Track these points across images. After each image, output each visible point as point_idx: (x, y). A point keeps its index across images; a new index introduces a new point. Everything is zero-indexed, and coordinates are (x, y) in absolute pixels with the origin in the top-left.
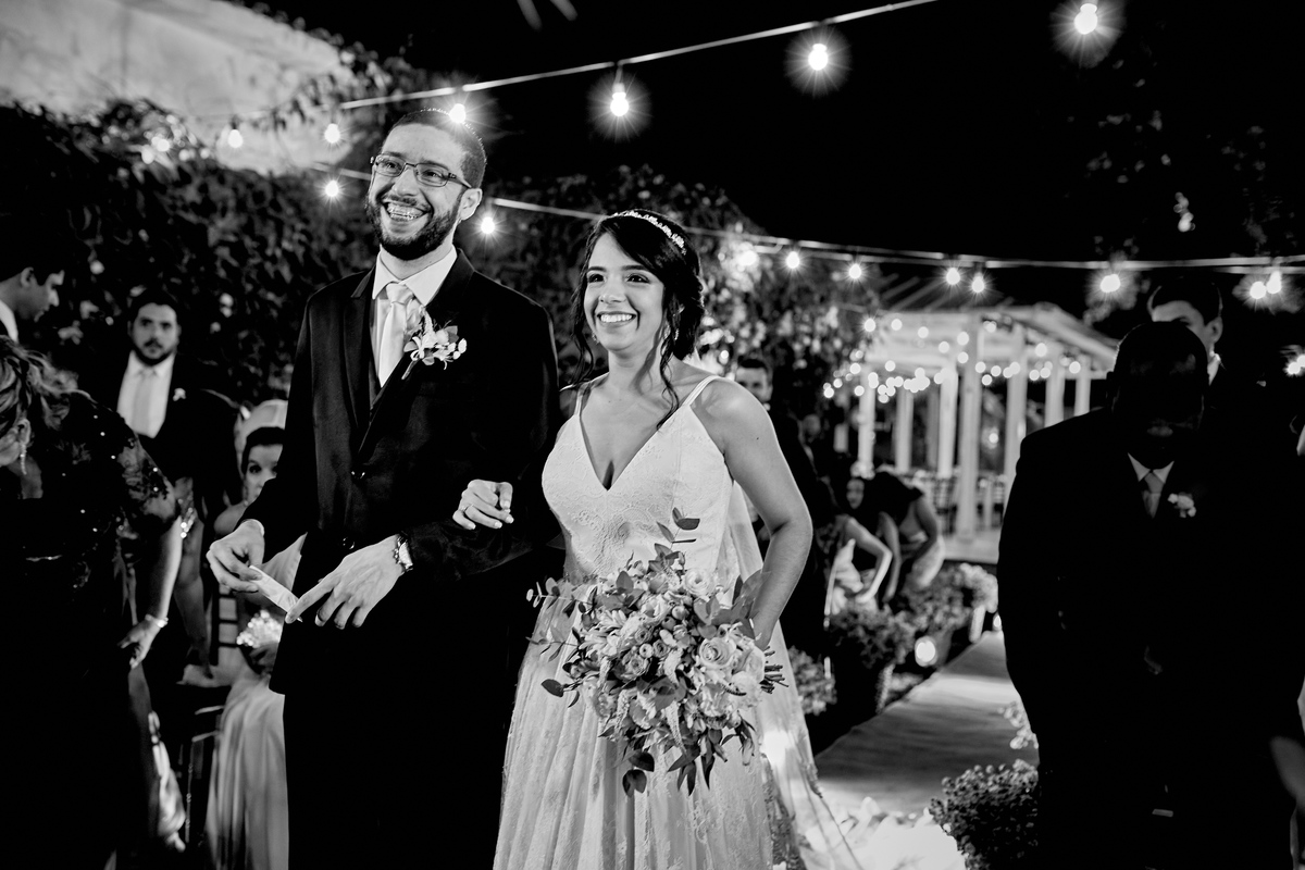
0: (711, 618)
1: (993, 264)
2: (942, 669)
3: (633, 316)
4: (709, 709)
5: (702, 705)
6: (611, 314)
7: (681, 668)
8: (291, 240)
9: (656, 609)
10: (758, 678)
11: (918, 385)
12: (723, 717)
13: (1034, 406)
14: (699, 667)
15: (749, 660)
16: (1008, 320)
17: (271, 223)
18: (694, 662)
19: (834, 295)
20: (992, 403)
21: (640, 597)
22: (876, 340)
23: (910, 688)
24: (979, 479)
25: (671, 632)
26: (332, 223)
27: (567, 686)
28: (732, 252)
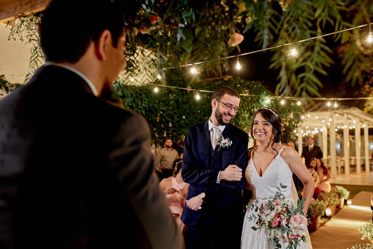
0: (293, 211)
1: (339, 99)
2: (334, 217)
3: (265, 133)
4: (294, 233)
5: (293, 232)
6: (259, 132)
7: (287, 224)
8: (145, 104)
9: (279, 209)
10: (306, 225)
11: (315, 132)
12: (298, 235)
13: (351, 137)
14: (291, 223)
15: (303, 220)
16: (342, 113)
17: (140, 99)
18: (290, 222)
19: (292, 109)
20: (339, 137)
21: (274, 206)
22: (304, 121)
23: (325, 223)
24: (337, 159)
25: (283, 215)
26: (155, 98)
27: (258, 228)
28: (263, 99)
